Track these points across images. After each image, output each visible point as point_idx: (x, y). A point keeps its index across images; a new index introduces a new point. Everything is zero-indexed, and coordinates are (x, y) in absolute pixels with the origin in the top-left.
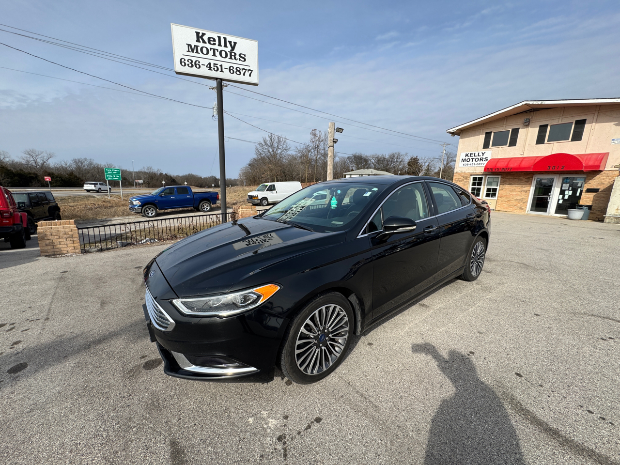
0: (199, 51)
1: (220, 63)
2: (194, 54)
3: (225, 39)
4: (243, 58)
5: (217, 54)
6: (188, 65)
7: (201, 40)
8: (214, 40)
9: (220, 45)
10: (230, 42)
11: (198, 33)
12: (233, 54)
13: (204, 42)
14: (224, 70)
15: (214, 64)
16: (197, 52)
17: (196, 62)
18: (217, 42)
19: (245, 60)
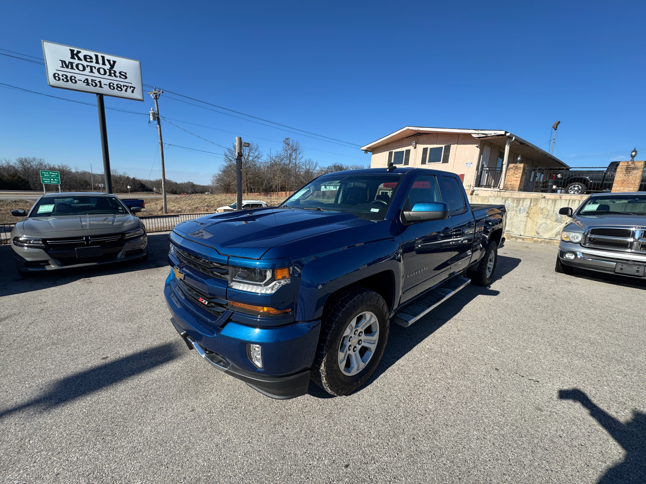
0: (75, 67)
1: (98, 80)
2: (69, 70)
3: (103, 58)
4: (124, 75)
6: (63, 80)
7: (75, 57)
8: (91, 58)
9: (97, 62)
10: (109, 61)
11: (72, 51)
12: (112, 72)
13: (79, 59)
14: (103, 86)
15: (92, 80)
16: (72, 68)
17: (71, 77)
18: (94, 60)
19: (126, 78)
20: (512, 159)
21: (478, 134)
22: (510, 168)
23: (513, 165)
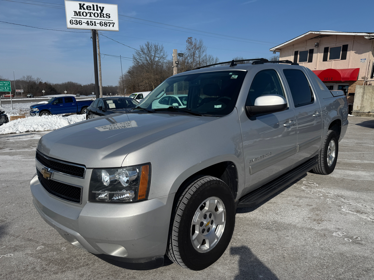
0: (81, 15)
1: (94, 21)
2: (78, 17)
3: (97, 6)
6: (75, 23)
7: (82, 8)
8: (90, 7)
9: (94, 10)
10: (100, 7)
11: (80, 4)
12: (102, 14)
13: (84, 9)
14: (96, 24)
15: (90, 21)
17: (79, 21)
18: (92, 8)
19: (110, 17)
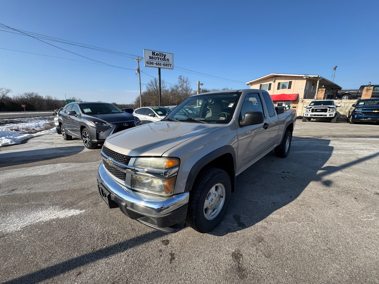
1: (160, 62)
2: (151, 60)
3: (162, 54)
4: (168, 60)
5: (159, 59)
6: (150, 64)
8: (158, 54)
9: (160, 56)
10: (164, 55)
11: (153, 52)
12: (165, 59)
13: (155, 55)
14: (161, 65)
15: (158, 63)
16: (152, 59)
17: (152, 62)
18: (159, 55)
19: (169, 61)
20: (320, 87)
21: (306, 77)
22: (319, 91)
23: (321, 89)
